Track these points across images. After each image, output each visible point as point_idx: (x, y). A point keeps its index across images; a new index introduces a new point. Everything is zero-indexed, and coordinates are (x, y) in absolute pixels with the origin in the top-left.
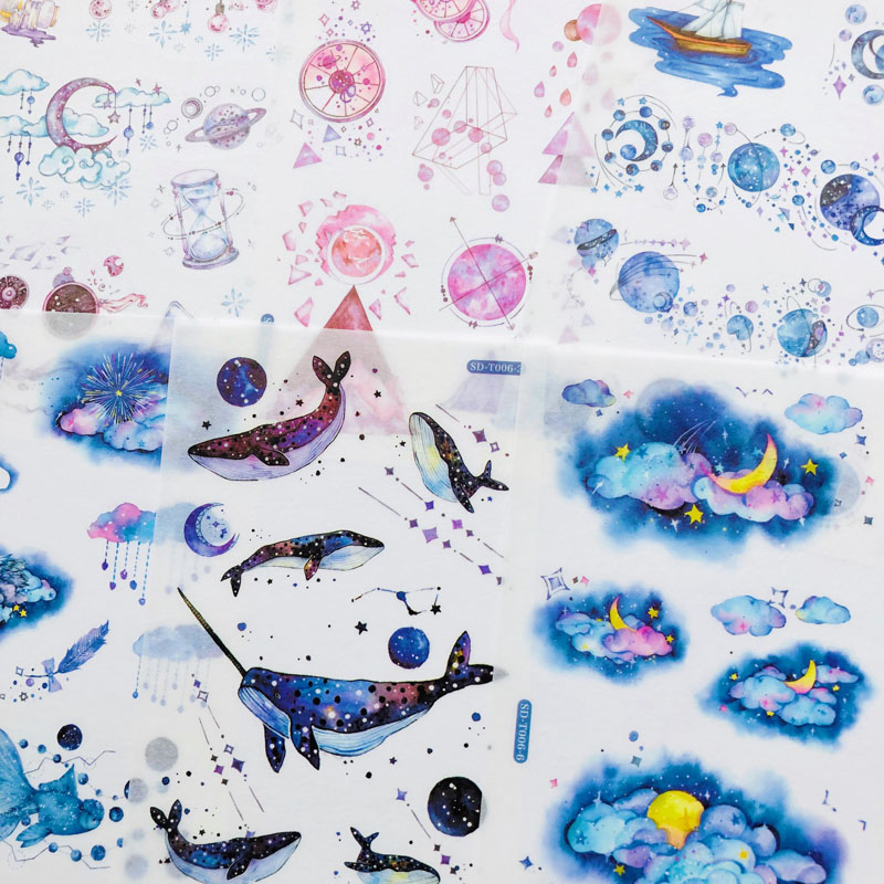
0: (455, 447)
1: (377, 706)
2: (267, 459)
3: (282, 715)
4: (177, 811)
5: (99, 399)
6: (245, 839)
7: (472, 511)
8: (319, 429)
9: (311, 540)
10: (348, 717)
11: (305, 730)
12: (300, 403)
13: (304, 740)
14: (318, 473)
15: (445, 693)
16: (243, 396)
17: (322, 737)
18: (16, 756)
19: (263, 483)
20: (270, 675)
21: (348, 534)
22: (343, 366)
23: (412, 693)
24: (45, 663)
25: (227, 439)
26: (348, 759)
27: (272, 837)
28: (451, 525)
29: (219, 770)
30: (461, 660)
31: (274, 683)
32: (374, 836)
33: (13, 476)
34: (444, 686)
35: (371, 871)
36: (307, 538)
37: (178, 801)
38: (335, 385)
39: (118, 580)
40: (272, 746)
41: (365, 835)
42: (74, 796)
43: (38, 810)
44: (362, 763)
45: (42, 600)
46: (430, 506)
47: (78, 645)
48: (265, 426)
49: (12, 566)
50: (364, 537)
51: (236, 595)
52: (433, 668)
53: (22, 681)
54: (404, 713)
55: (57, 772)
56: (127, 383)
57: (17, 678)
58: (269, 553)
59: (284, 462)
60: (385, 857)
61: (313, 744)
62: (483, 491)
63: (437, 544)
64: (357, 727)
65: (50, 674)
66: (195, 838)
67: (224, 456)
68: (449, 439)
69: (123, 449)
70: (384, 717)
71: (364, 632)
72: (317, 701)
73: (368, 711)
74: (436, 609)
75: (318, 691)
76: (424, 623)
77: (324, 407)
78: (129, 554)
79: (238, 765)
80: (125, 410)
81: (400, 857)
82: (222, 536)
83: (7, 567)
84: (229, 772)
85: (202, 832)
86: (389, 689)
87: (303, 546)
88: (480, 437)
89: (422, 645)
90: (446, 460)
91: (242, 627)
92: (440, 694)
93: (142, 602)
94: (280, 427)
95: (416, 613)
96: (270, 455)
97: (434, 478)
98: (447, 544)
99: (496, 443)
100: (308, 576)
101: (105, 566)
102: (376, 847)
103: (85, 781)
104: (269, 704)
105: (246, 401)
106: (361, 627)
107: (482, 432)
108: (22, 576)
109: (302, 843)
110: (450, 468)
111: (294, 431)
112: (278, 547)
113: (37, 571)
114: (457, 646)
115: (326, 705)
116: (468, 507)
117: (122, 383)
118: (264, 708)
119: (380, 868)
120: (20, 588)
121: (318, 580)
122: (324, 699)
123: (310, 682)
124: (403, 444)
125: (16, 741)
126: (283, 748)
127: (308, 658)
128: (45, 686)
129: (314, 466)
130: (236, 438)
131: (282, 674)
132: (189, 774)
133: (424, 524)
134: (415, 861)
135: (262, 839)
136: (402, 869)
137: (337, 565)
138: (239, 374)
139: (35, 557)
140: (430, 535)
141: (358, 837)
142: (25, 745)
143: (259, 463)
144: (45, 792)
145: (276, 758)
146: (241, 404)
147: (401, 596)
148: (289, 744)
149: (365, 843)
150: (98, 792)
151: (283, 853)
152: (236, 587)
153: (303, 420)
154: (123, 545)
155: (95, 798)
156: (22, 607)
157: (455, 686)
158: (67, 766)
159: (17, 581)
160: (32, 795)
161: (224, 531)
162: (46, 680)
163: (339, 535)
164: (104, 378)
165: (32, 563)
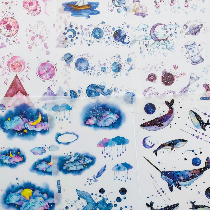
0: (200, 117)
1: (191, 175)
2: (158, 125)
3: (171, 180)
4: (152, 203)
5: (94, 116)
6: (167, 207)
7: (206, 131)
8: (169, 117)
9: (171, 142)
10: (185, 178)
11: (177, 182)
12: (164, 112)
13: (177, 184)
14: (170, 127)
15: (205, 170)
16: (151, 112)
17: (180, 183)
18: (91, 197)
19: (158, 131)
20: (167, 172)
21: (179, 139)
22: (172, 102)
23: (198, 171)
24: (93, 176)
25: (149, 122)
26: (187, 187)
27: (173, 205)
28: (202, 134)
29: (159, 193)
30: (208, 163)
31: (168, 174)
32: (195, 202)
33: (77, 136)
34: (205, 169)
35: (195, 209)
36: (170, 141)
37: (151, 201)
38: (171, 107)
39: (106, 155)
40: (170, 187)
41: (193, 202)
42: (105, 203)
43: (98, 207)
44: (190, 187)
45: (89, 163)
46: (196, 131)
47: (100, 171)
48: (157, 118)
49: (81, 156)
50: (183, 140)
51: (157, 156)
52: (202, 165)
53: (89, 181)
54: (197, 176)
55: (101, 199)
56: (99, 112)
57: (88, 180)
58: (162, 146)
59: (162, 125)
60: (198, 206)
61: (179, 185)
62: (208, 126)
63: (199, 139)
64: (188, 180)
65: (95, 178)
66: (157, 208)
67: (149, 126)
68: (199, 115)
69: (101, 127)
70: (193, 177)
71: (186, 160)
72: (178, 176)
73: (190, 176)
74: (201, 153)
75: (178, 174)
76: (199, 156)
77: (169, 112)
78: (108, 149)
79: (163, 192)
80: (100, 118)
81: (201, 205)
82: (151, 144)
83: (80, 157)
84: (162, 193)
85: (158, 207)
86: (193, 171)
87: (170, 143)
88: (205, 114)
89: (199, 161)
90: (198, 120)
91: (159, 163)
92: (204, 171)
93: (112, 159)
94: (160, 118)
95: (197, 154)
96: (159, 124)
97: (196, 124)
98: (201, 139)
99: (209, 115)
100: (172, 150)
101: (102, 153)
102: (195, 204)
103: (107, 199)
104: (168, 178)
105: (152, 113)
106: (185, 159)
107: (206, 113)
108: (84, 158)
109: (180, 206)
110: (200, 122)
111: (163, 118)
112: (164, 144)
113: (87, 156)
114: (207, 160)
115: (180, 176)
116: (205, 130)
117: (98, 112)
118: (167, 179)
119: (197, 208)
120: (84, 161)
121: (174, 150)
122: (180, 175)
123: (176, 172)
124: (188, 118)
125: (90, 194)
126: (173, 187)
127: (175, 167)
128: (94, 181)
129: (169, 125)
130: (151, 121)
131: (170, 171)
132: (153, 195)
133: (196, 135)
134: (204, 206)
135: (171, 206)
136: (202, 208)
137: (178, 146)
138: (149, 107)
139: (86, 153)
140: (197, 137)
141: (191, 202)
142: (92, 194)
143: (157, 126)
144: (99, 203)
145: (171, 189)
146: (150, 114)
147: (193, 151)
148: (174, 186)
149: (193, 203)
150: (111, 201)
151: (176, 208)
152: (156, 154)
153: (165, 116)
154: (106, 148)
155: (110, 203)
156: (85, 165)
157: (207, 168)
158: (102, 197)
159: (83, 159)
160: (96, 204)
161: (152, 142)
162: (94, 180)
163: (177, 140)
164: (94, 112)
165: (85, 155)
